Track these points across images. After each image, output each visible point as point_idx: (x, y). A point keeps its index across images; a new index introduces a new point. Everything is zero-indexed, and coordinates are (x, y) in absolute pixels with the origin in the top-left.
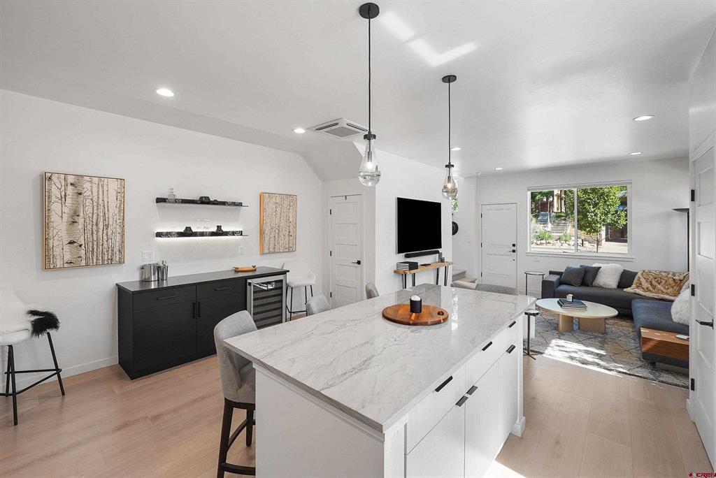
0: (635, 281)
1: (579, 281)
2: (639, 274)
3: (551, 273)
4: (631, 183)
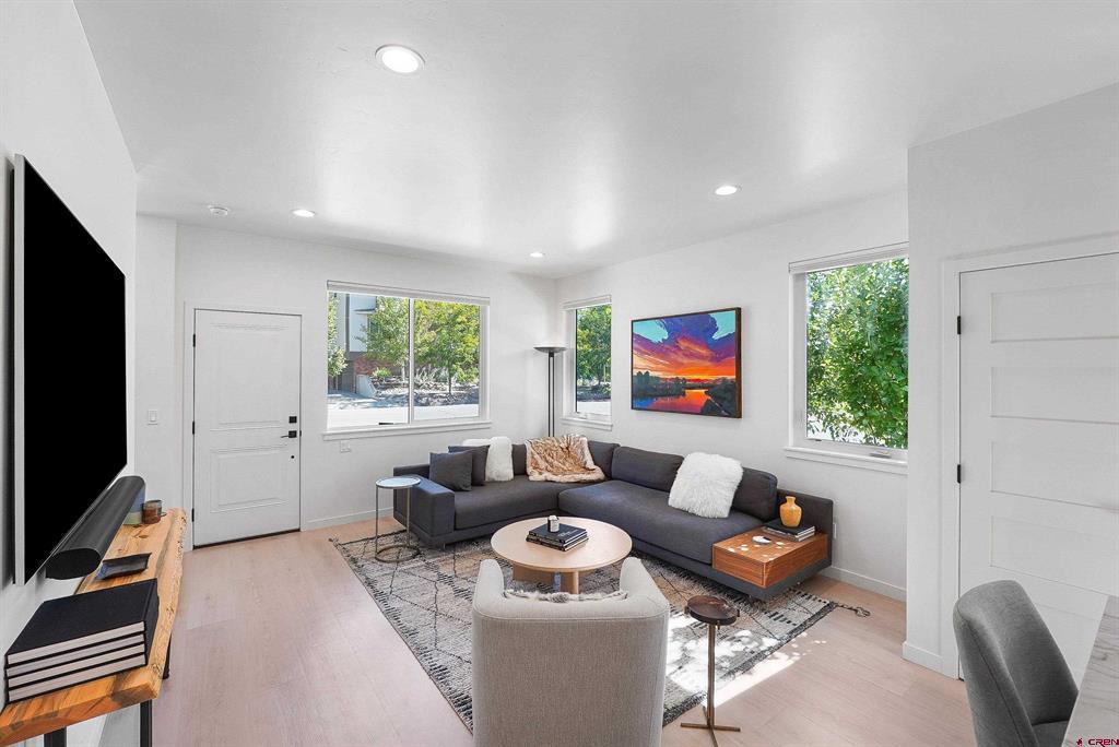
0: (530, 461)
1: (467, 479)
2: (530, 448)
3: (399, 473)
4: (489, 303)
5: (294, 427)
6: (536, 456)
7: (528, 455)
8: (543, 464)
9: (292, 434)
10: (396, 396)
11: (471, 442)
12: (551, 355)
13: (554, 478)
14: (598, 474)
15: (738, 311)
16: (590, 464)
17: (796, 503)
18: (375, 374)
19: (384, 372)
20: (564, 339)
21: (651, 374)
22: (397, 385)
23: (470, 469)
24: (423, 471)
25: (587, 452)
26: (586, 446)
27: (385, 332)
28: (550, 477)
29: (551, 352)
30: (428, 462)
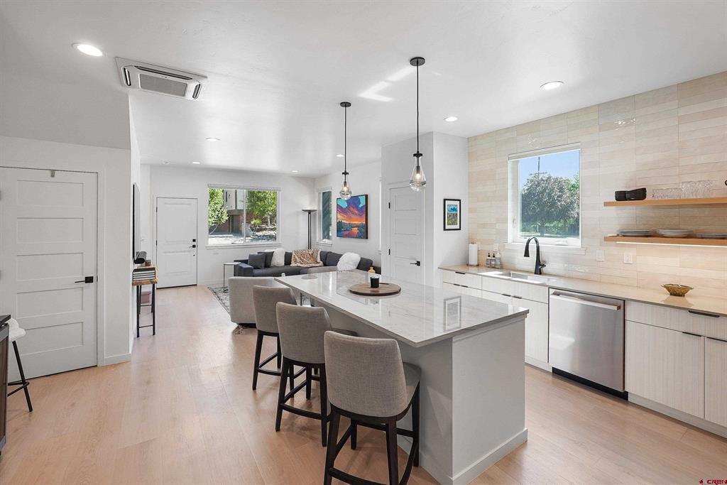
0: (293, 259)
1: (263, 265)
2: (294, 254)
3: (235, 261)
4: (280, 190)
5: (194, 243)
6: (296, 257)
7: (293, 256)
8: (298, 260)
9: (194, 246)
10: (264, 236)
11: (267, 251)
12: (309, 213)
13: (301, 265)
14: (321, 263)
15: (367, 196)
16: (319, 260)
17: (374, 269)
18: (252, 223)
19: (258, 221)
20: (317, 206)
21: (343, 221)
22: (265, 229)
23: (264, 260)
24: (246, 262)
25: (319, 255)
26: (319, 253)
27: (258, 197)
28: (299, 265)
29: (310, 212)
30: (248, 258)
